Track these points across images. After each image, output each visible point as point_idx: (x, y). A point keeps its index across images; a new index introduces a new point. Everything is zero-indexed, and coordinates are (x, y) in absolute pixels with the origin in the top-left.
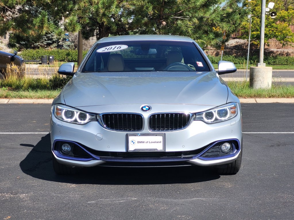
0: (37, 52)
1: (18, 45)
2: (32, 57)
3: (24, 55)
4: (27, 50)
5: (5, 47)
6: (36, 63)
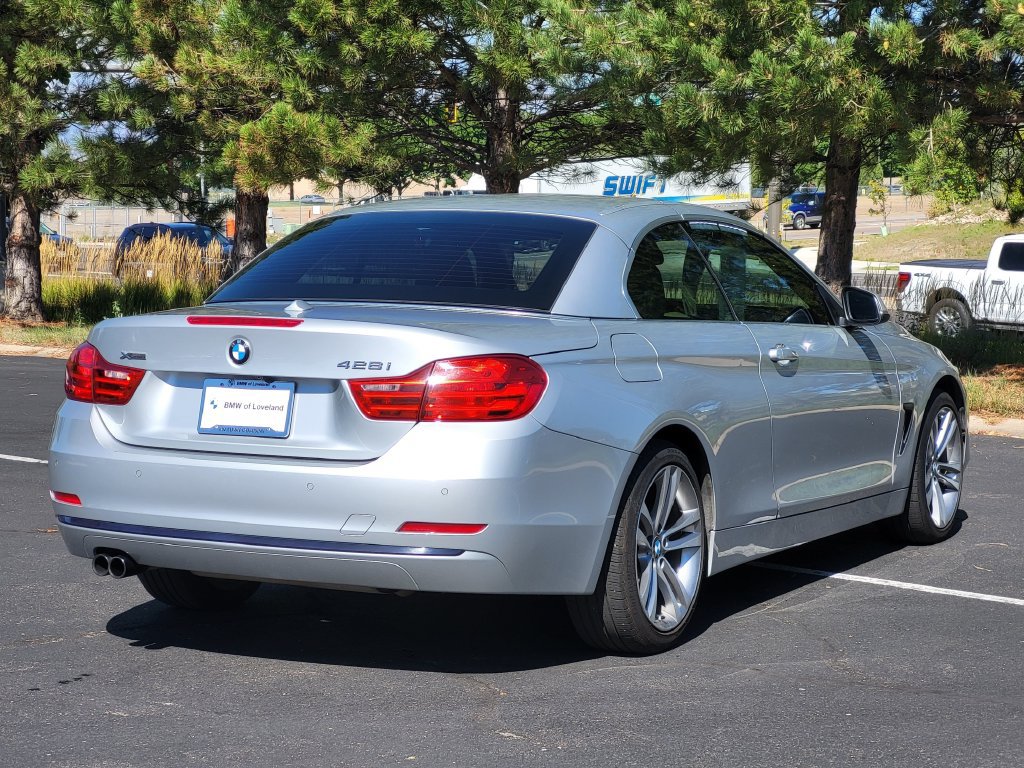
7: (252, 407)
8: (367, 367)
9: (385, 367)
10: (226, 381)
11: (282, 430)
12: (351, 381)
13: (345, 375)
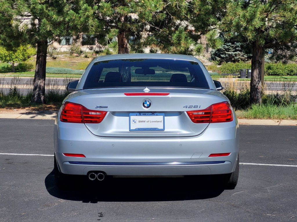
0: (237, 66)
1: (218, 59)
2: (232, 70)
3: (224, 69)
4: (227, 63)
5: (206, 61)
6: (235, 76)
7: (149, 122)
8: (193, 107)
9: (198, 107)
10: (138, 114)
11: (162, 128)
12: (187, 112)
13: (185, 110)
